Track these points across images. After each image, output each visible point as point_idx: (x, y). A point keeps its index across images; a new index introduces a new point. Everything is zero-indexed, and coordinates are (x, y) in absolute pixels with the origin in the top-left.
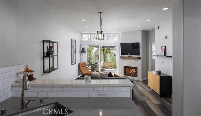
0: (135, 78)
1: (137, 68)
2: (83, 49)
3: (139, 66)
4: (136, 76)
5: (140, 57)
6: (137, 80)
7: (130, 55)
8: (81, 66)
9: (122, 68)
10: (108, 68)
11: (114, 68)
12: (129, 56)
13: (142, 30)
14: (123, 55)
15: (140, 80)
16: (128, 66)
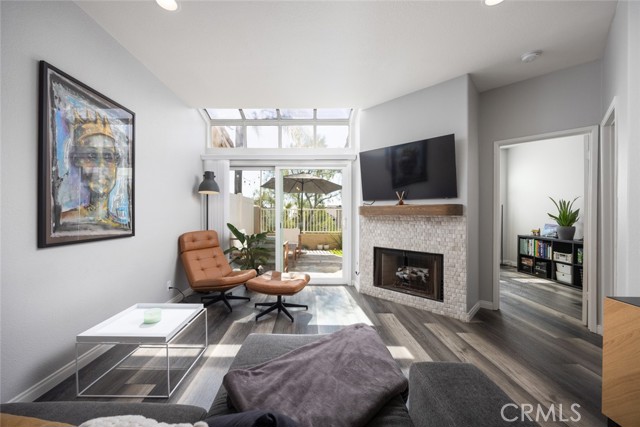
1: (442, 256)
2: (208, 175)
3: (454, 249)
5: (461, 206)
6: (442, 313)
7: (407, 197)
8: (188, 245)
9: (367, 253)
10: (316, 249)
11: (333, 249)
12: (401, 203)
13: (470, 71)
14: (370, 203)
15: (456, 317)
16: (395, 248)
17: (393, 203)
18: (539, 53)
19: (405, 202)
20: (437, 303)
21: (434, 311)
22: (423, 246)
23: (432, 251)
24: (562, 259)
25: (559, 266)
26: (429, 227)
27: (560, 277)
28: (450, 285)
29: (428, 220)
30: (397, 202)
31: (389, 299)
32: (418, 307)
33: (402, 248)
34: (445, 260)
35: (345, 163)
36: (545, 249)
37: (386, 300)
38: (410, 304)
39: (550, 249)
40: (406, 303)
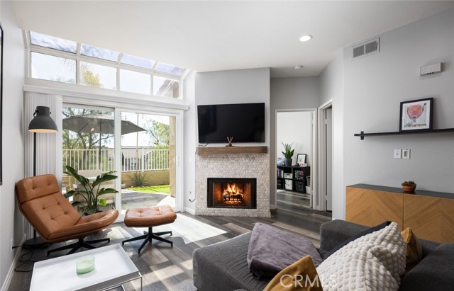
0: (248, 212)
1: (255, 179)
2: (42, 111)
3: (262, 174)
4: (254, 206)
5: (266, 148)
6: (256, 216)
7: (234, 141)
9: (201, 183)
11: (130, 187)
12: (230, 145)
13: (271, 66)
14: (204, 145)
15: (264, 216)
16: (224, 177)
17: (223, 145)
18: (302, 67)
19: (233, 145)
20: (253, 210)
21: (251, 216)
22: (244, 174)
23: (250, 177)
24: (288, 177)
25: (286, 181)
26: (247, 161)
27: (287, 187)
28: (261, 197)
29: (247, 156)
30: (228, 144)
31: (220, 215)
32: (241, 216)
33: (229, 177)
34: (257, 182)
35: (179, 111)
36: (280, 172)
37: (218, 216)
38: (235, 215)
39: (282, 172)
40: (232, 215)
